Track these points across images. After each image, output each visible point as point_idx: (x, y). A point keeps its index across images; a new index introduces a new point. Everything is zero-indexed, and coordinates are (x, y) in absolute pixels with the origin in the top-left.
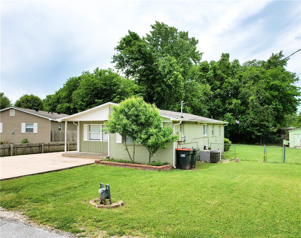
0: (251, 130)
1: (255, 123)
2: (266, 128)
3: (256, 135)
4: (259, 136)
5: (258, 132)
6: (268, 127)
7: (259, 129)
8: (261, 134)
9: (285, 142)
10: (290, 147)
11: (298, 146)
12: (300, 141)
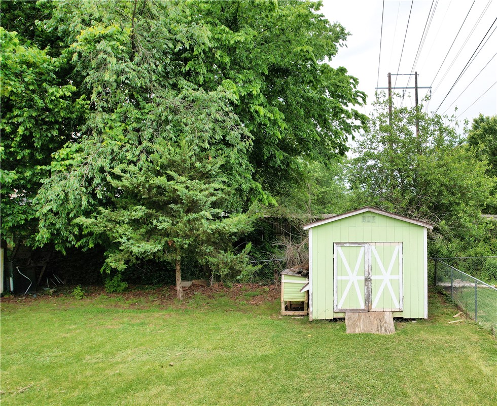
2: (186, 212)
6: (193, 206)
7: (147, 219)
9: (290, 288)
10: (312, 317)
11: (353, 311)
12: (363, 278)
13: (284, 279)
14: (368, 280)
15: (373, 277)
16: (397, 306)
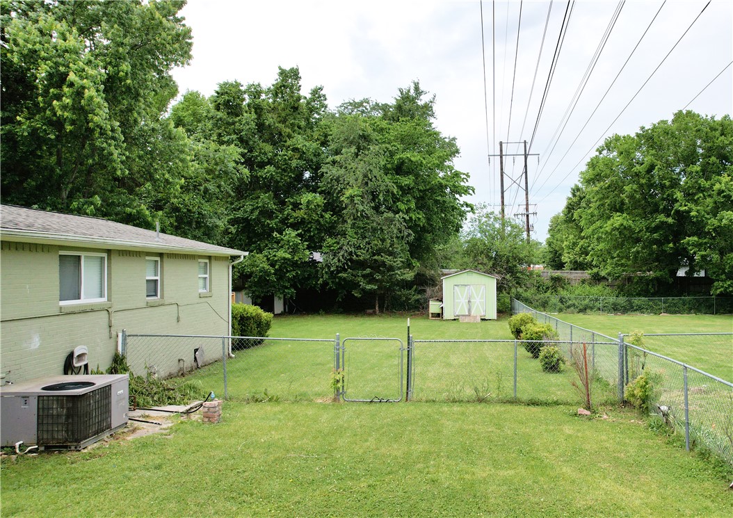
0: (351, 278)
1: (361, 258)
2: (388, 271)
3: (363, 290)
4: (372, 292)
5: (369, 283)
6: (391, 268)
7: (371, 275)
8: (376, 287)
9: (434, 307)
10: (444, 318)
11: (463, 316)
12: (467, 301)
13: (431, 303)
14: (469, 302)
15: (472, 300)
16: (483, 314)
